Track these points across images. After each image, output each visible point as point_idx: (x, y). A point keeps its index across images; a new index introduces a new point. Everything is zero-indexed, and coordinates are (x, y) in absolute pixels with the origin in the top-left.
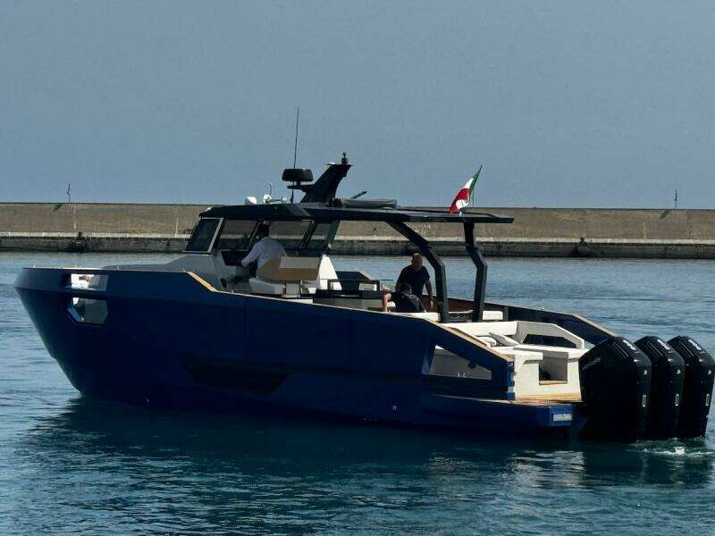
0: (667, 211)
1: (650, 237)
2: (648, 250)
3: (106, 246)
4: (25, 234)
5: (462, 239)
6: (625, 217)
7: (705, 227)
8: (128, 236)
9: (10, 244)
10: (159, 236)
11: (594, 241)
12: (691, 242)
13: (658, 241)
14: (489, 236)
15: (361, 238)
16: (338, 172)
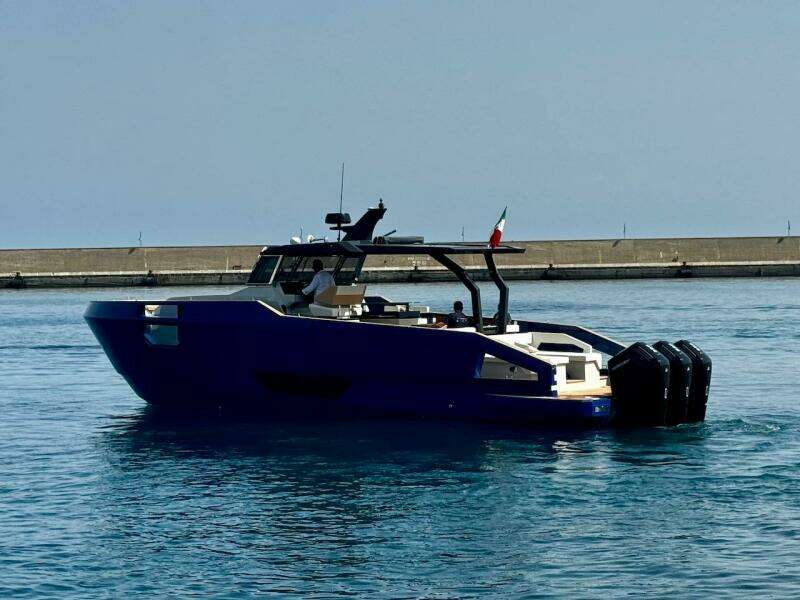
0: (617, 242)
1: (604, 262)
2: (603, 273)
3: (171, 281)
4: (106, 273)
5: (486, 267)
6: (585, 247)
7: (648, 253)
8: (189, 272)
9: (95, 281)
10: (213, 271)
11: (561, 266)
12: (638, 265)
13: (611, 265)
14: (476, 264)
15: (375, 269)
16: (375, 215)
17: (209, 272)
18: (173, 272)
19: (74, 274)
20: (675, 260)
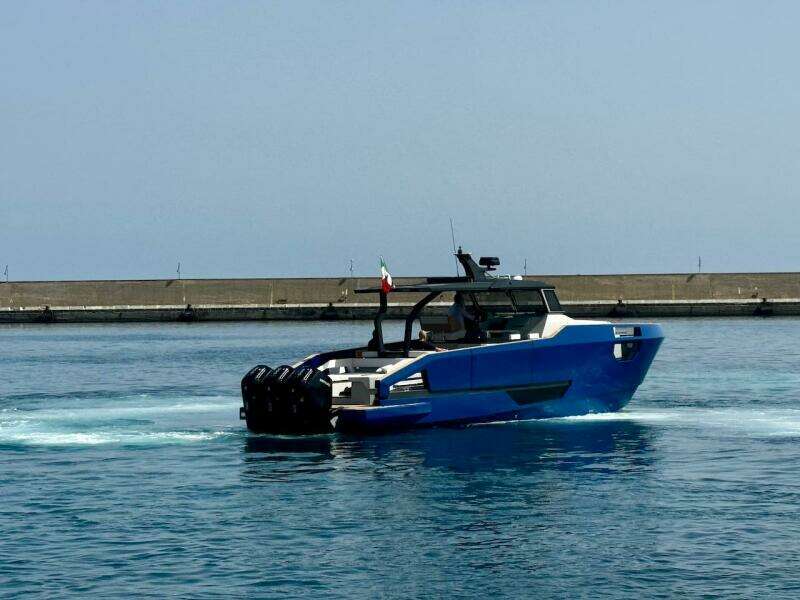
0: (693, 276)
1: (677, 297)
2: (677, 309)
3: (211, 316)
4: (141, 307)
6: (657, 281)
7: (725, 289)
8: (230, 306)
9: (129, 315)
10: (256, 306)
11: (631, 302)
12: (714, 301)
13: (685, 302)
17: (252, 306)
18: (213, 306)
19: (108, 308)
20: (754, 297)
